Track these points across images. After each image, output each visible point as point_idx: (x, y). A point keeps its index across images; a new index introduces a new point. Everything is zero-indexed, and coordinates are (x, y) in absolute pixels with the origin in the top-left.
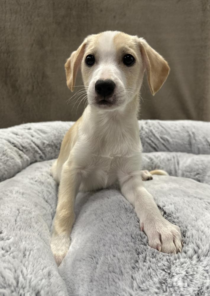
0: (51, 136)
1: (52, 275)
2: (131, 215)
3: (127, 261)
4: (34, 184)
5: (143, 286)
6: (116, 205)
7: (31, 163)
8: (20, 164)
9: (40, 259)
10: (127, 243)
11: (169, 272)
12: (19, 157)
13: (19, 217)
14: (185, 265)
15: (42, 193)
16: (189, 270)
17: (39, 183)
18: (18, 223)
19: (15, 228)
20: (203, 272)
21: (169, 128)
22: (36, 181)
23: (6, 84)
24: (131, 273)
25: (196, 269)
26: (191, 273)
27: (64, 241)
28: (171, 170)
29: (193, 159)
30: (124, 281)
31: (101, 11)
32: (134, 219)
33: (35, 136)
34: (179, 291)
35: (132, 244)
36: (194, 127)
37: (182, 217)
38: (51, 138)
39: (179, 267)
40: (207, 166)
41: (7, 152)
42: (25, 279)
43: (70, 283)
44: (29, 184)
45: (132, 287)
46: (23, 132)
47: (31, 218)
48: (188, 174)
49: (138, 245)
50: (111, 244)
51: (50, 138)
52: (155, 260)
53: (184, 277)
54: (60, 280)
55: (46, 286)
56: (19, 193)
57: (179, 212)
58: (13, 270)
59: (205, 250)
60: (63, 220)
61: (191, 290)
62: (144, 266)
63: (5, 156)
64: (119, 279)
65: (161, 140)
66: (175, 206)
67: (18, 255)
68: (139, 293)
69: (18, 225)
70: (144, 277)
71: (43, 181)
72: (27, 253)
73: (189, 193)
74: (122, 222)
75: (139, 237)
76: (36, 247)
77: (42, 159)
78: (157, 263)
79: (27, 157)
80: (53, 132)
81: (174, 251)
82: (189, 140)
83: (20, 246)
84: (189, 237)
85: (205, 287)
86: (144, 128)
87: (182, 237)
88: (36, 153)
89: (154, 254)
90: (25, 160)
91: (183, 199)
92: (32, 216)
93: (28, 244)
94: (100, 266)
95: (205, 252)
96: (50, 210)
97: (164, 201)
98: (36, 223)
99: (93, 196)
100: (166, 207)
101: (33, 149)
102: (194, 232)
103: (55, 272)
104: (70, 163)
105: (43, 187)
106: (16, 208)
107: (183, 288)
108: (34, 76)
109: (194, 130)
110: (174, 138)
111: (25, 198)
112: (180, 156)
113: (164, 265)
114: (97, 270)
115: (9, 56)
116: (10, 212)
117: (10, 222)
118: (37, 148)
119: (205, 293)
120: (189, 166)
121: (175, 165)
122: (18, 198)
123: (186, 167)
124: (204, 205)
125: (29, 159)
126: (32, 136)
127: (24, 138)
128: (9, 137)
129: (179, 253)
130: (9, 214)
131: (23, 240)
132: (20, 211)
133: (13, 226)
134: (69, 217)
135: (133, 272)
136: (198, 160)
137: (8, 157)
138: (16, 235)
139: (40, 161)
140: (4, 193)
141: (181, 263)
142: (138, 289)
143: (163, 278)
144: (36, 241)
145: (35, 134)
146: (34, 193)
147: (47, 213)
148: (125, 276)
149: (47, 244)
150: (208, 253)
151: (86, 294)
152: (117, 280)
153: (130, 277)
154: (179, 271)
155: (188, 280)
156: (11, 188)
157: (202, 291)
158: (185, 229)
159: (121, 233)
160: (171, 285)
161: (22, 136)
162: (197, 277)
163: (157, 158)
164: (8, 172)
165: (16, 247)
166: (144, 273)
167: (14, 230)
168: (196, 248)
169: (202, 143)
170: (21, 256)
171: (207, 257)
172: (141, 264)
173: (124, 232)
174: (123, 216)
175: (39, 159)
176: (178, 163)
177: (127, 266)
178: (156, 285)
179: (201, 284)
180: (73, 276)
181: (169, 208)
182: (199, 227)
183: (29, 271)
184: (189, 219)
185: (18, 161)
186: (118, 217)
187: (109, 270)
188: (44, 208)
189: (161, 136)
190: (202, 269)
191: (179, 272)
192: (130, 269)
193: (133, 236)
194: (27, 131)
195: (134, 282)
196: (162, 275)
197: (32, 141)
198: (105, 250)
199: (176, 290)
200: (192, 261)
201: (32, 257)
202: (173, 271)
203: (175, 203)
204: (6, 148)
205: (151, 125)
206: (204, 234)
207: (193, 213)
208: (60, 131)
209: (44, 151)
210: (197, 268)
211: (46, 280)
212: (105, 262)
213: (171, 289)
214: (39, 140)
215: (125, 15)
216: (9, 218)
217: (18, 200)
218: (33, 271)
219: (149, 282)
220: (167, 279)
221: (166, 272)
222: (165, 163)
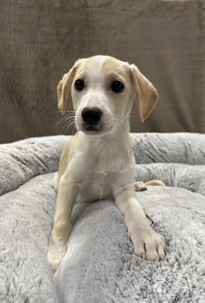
0: (53, 150)
1: (43, 283)
2: (122, 225)
3: (113, 269)
4: (36, 196)
5: (125, 293)
6: (108, 216)
7: (34, 176)
8: (24, 177)
9: (33, 268)
10: (114, 251)
11: (150, 279)
12: (22, 171)
13: (16, 228)
14: (166, 273)
15: (42, 204)
16: (169, 277)
17: (40, 195)
18: (16, 234)
19: (12, 239)
20: (182, 279)
21: (167, 140)
22: (37, 193)
23: (12, 100)
24: (115, 280)
25: (175, 276)
26: (171, 280)
27: (60, 249)
28: (167, 180)
29: (188, 170)
30: (108, 288)
31: (102, 28)
32: (123, 229)
33: (38, 150)
34: (157, 297)
35: (119, 253)
36: (190, 139)
37: (168, 227)
38: (54, 151)
39: (160, 274)
40: (201, 176)
41: (10, 166)
42: (15, 288)
43: (61, 290)
44: (31, 196)
45: (115, 294)
46: (26, 146)
47: (29, 229)
48: (183, 183)
49: (125, 253)
50: (100, 253)
51: (52, 152)
52: (139, 268)
53: (163, 284)
54: (50, 287)
55: (36, 293)
56: (20, 205)
57: (165, 222)
58: (6, 279)
59: (185, 258)
60: (60, 230)
61: (168, 296)
62: (128, 273)
63: (8, 170)
64: (104, 286)
65: (159, 151)
66: (162, 216)
67: (12, 264)
68: (121, 299)
69: (15, 236)
70: (127, 284)
71: (43, 193)
72: (21, 263)
73: (178, 203)
74: (112, 231)
75: (126, 246)
76: (30, 257)
77: (45, 172)
78: (140, 270)
79: (30, 170)
80: (55, 145)
81: (156, 259)
82: (185, 152)
83: (14, 256)
84: (173, 246)
85: (182, 293)
86: (143, 140)
87: (166, 246)
88: (38, 167)
89: (138, 263)
90: (28, 173)
91: (171, 209)
92: (30, 226)
93: (23, 254)
94: (88, 274)
95: (186, 260)
96: (49, 221)
97: (153, 211)
98: (34, 233)
99: (89, 207)
100: (154, 217)
101: (36, 163)
102: (178, 241)
103: (46, 280)
104: (67, 177)
105: (43, 199)
106: (15, 219)
107: (162, 294)
108: (39, 92)
109: (190, 142)
110: (171, 150)
111: (25, 209)
112: (176, 167)
113: (146, 273)
114: (85, 278)
115: (15, 73)
116: (9, 224)
117: (8, 233)
118: (40, 162)
119: (181, 299)
120: (184, 176)
121: (171, 175)
122: (18, 210)
123: (182, 177)
124: (191, 215)
125: (32, 172)
126: (36, 150)
127: (27, 152)
128: (13, 151)
129: (161, 261)
130: (7, 225)
131: (18, 250)
132: (18, 223)
133: (10, 237)
134: (65, 228)
135: (117, 279)
136: (193, 170)
137: (10, 171)
138: (12, 246)
139: (43, 174)
140: (5, 206)
141: (162, 270)
142: (120, 295)
143: (144, 285)
144: (31, 251)
145: (38, 148)
146: (35, 204)
147: (46, 224)
148: (110, 283)
149: (43, 253)
150: (188, 261)
151: (74, 300)
152: (101, 287)
153: (114, 285)
154: (160, 278)
155: (168, 286)
156: (12, 201)
157: (179, 297)
158: (170, 238)
159: (109, 243)
160: (151, 292)
161: (25, 150)
162: (175, 284)
163: (155, 169)
164: (11, 185)
165: (10, 257)
166: (127, 281)
167: (10, 241)
168: (178, 256)
169: (197, 154)
170: (14, 266)
171: (187, 265)
172: (125, 272)
173: (113, 241)
174: (114, 226)
175: (42, 172)
176: (174, 174)
177: (112, 274)
178: (137, 292)
179: (179, 290)
180: (64, 283)
181: (157, 218)
182: (182, 236)
183: (21, 279)
184: (174, 228)
185: (22, 174)
186: (109, 227)
187: (95, 277)
188: (43, 219)
189: (159, 148)
190: (182, 276)
191: (159, 280)
192: (114, 276)
193: (120, 245)
194: (30, 145)
195: (118, 289)
196: (143, 282)
197: (35, 155)
198: (94, 258)
199: (155, 296)
200: (173, 268)
201: (25, 266)
202: (153, 278)
203: (163, 213)
204: (9, 162)
205: (150, 138)
206: (187, 242)
207: (178, 223)
208: (63, 145)
209: (47, 164)
210: (177, 275)
211: (36, 288)
212: (92, 270)
213: (151, 295)
214: (41, 154)
215: (125, 32)
216: (7, 229)
217: (18, 212)
218: (25, 280)
219: (131, 289)
220: (148, 286)
221: (147, 279)
222: (162, 174)
